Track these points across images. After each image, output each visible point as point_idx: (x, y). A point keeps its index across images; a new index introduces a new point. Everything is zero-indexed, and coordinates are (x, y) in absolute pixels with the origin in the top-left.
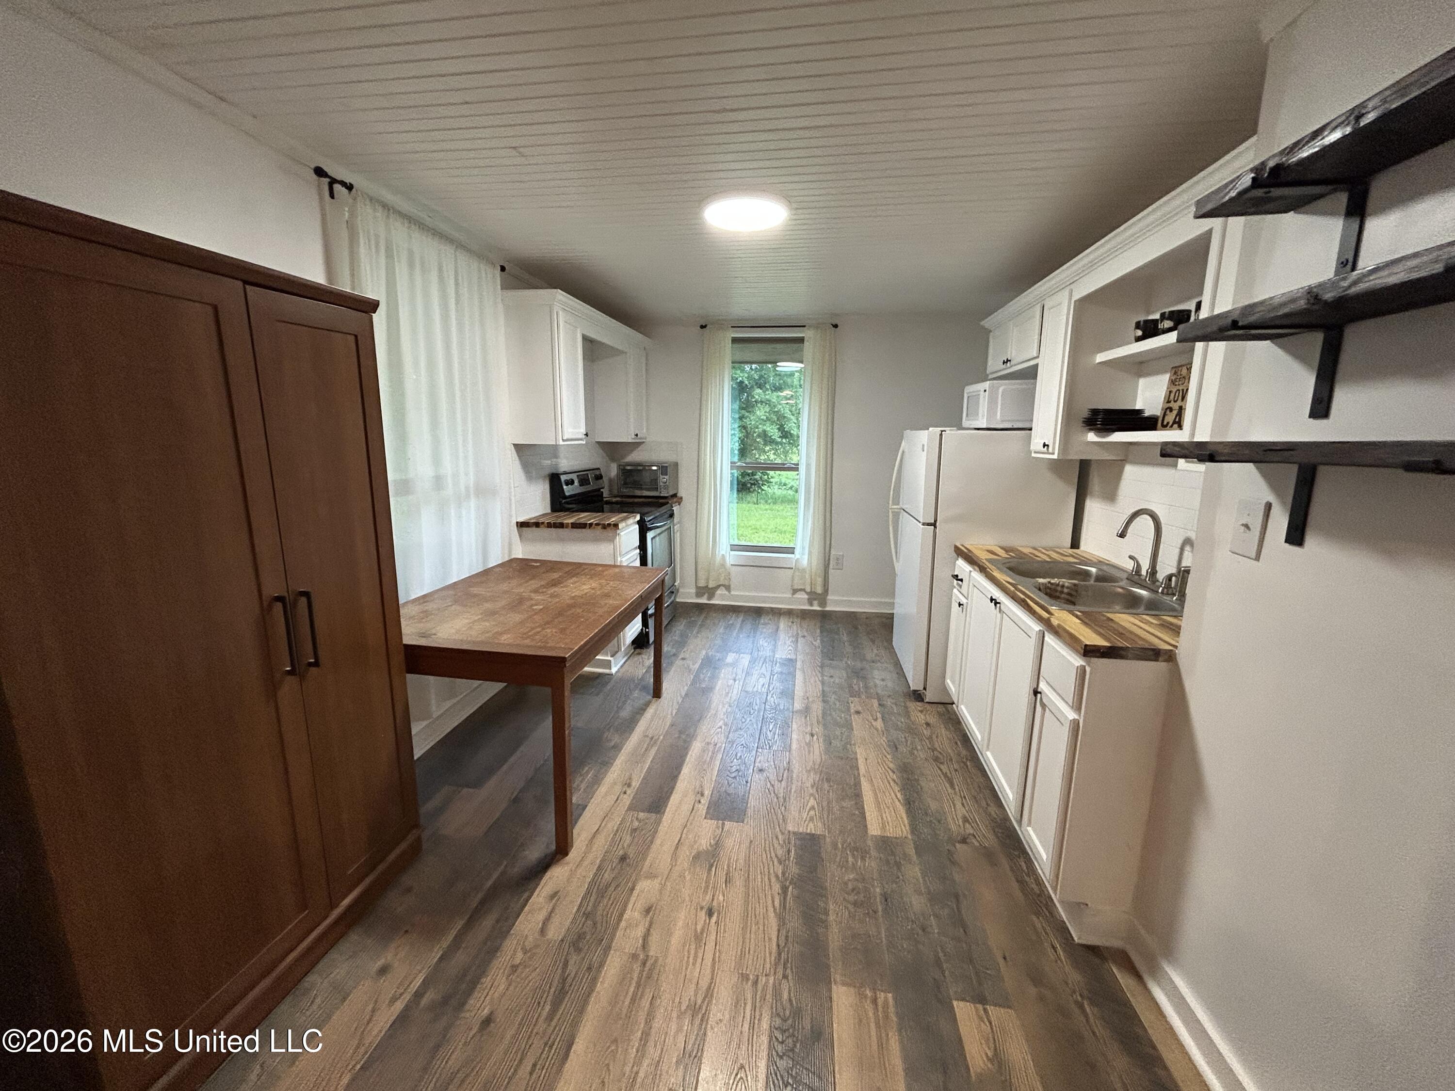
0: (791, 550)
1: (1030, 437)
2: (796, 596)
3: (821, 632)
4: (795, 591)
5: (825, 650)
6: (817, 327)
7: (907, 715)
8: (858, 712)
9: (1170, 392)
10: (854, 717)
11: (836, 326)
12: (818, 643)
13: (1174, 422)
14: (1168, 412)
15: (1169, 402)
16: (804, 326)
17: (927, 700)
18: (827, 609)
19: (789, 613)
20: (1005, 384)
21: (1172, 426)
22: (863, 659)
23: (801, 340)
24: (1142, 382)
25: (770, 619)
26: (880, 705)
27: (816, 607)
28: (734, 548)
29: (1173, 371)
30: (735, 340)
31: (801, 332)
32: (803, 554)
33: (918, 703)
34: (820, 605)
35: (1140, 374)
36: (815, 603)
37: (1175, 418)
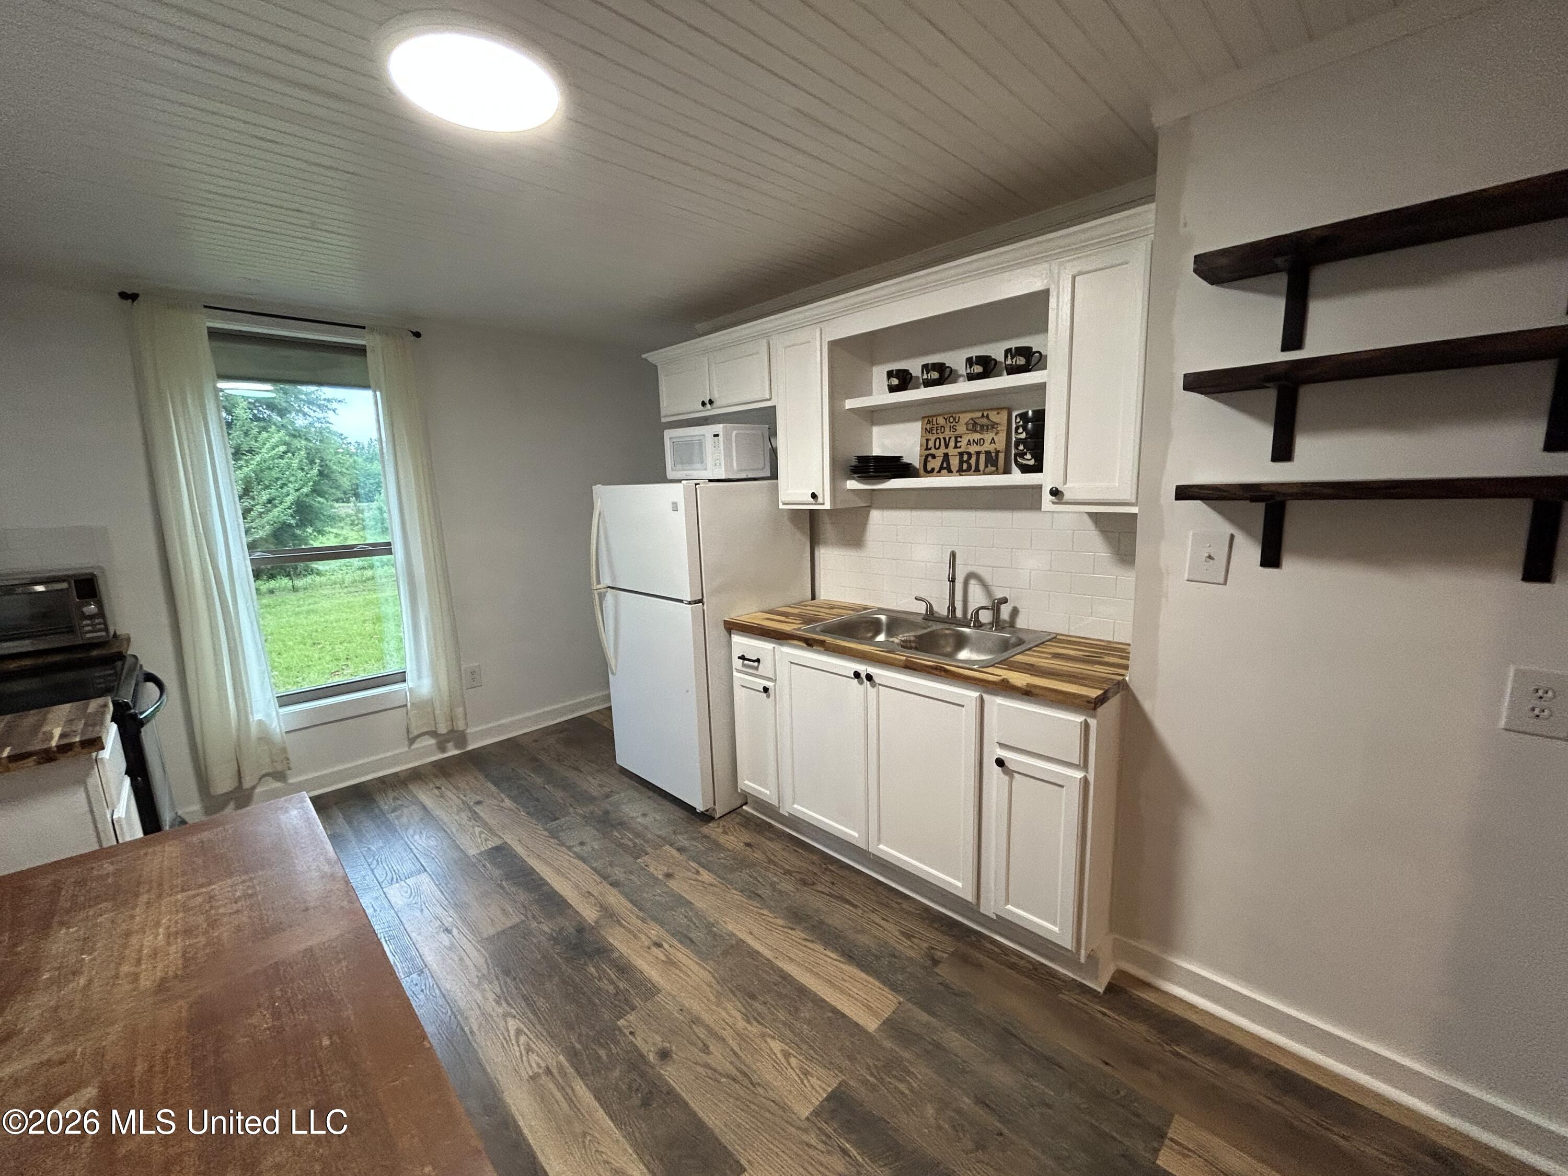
0: (401, 677)
1: (776, 488)
2: (415, 746)
3: (496, 784)
4: (412, 741)
5: (532, 810)
6: (386, 331)
7: (717, 846)
8: (669, 876)
9: (927, 440)
10: (673, 884)
11: (417, 335)
12: (508, 803)
13: (941, 468)
14: (930, 458)
15: (927, 449)
16: (364, 328)
17: (718, 816)
18: (470, 748)
19: (416, 776)
20: (738, 429)
21: (939, 472)
22: (592, 799)
23: (361, 351)
24: (876, 430)
25: (395, 799)
26: (678, 850)
27: (453, 752)
28: (285, 700)
29: (926, 421)
30: (214, 334)
31: (357, 337)
32: (420, 677)
33: (711, 825)
34: (457, 747)
35: (873, 423)
36: (450, 745)
37: (942, 464)
